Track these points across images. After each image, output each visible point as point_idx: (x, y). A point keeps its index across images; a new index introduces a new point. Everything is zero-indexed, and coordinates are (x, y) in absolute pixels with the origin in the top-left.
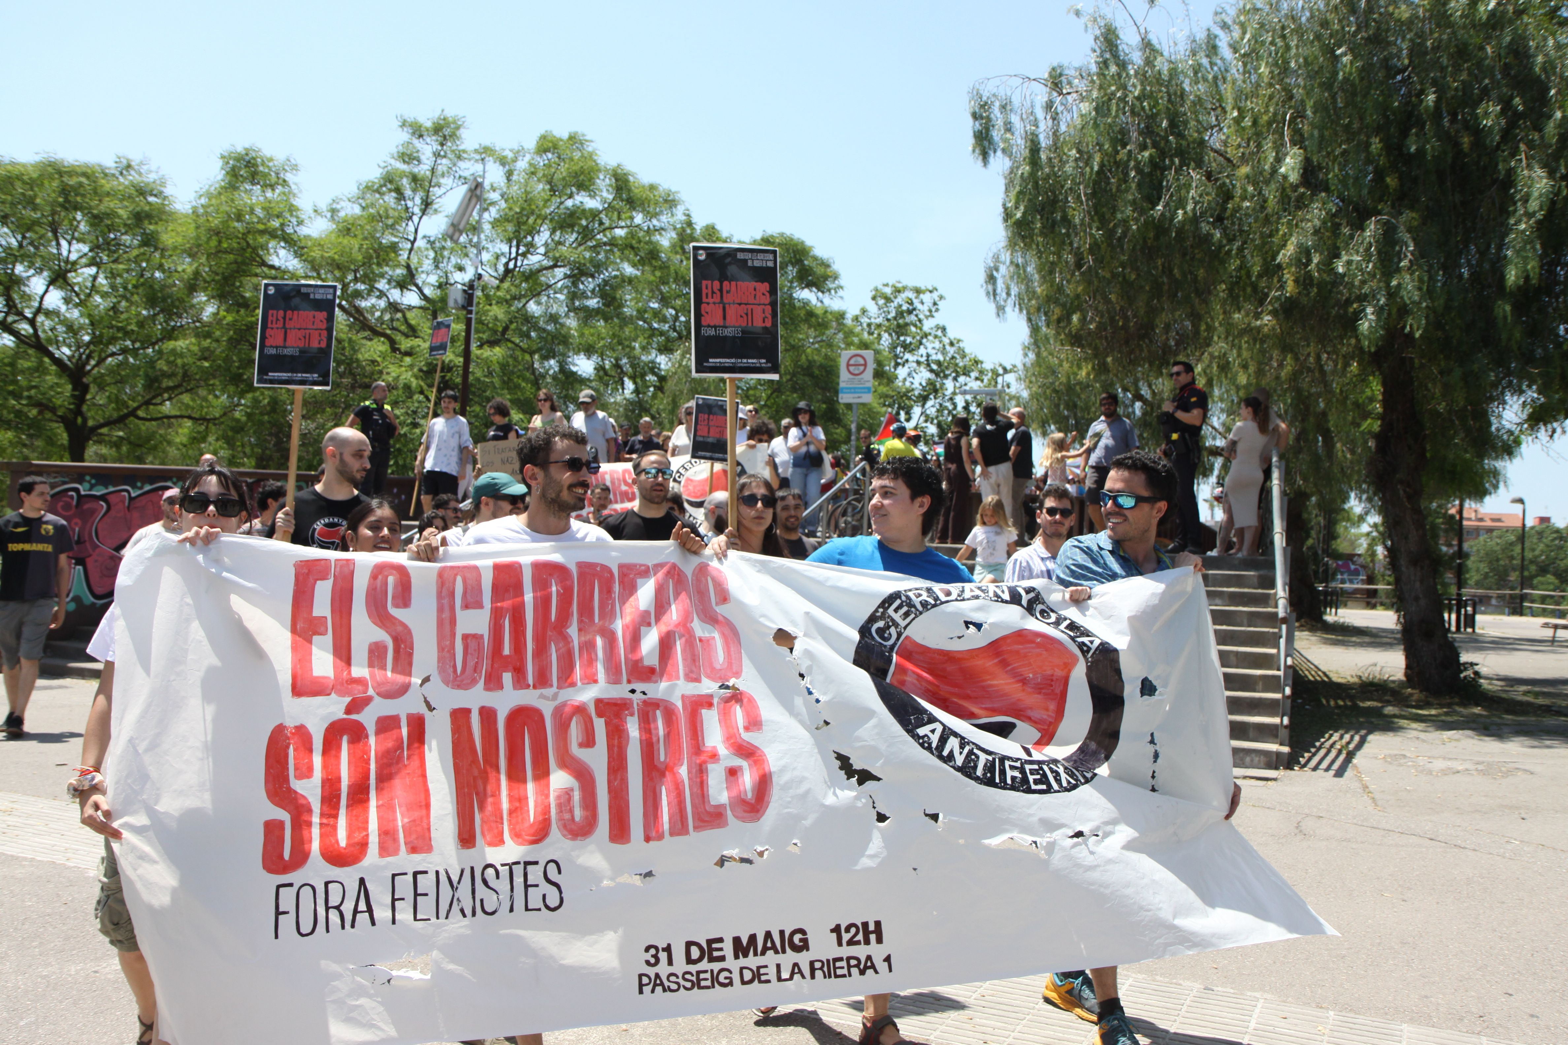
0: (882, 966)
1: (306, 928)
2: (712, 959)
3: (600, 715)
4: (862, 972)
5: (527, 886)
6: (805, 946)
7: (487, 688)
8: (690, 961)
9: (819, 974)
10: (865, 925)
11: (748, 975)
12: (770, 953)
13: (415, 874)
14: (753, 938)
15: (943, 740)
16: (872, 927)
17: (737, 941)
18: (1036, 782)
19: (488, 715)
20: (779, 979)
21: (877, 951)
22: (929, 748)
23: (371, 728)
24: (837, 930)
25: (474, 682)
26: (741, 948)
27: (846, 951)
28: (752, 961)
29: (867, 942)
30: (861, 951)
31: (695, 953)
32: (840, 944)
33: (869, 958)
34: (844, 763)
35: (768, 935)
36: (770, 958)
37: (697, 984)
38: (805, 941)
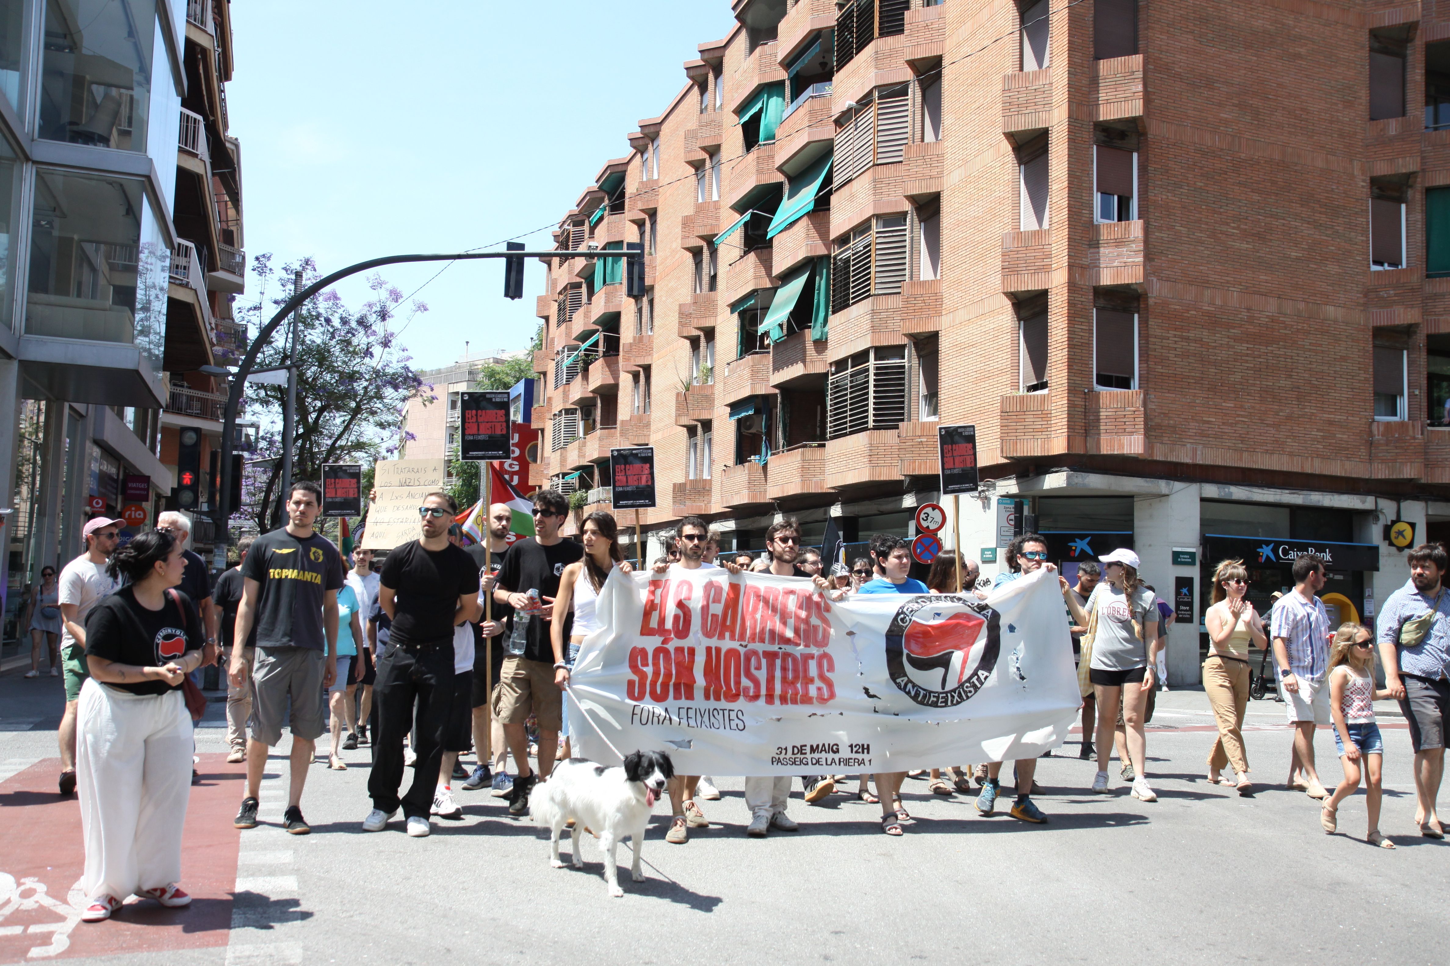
0: (867, 762)
1: (644, 722)
2: (802, 754)
3: (764, 657)
4: (859, 765)
5: (730, 720)
6: (837, 751)
7: (719, 638)
8: (793, 753)
9: (842, 764)
10: (863, 745)
11: (814, 761)
12: (823, 753)
13: (688, 709)
14: (818, 746)
15: (906, 685)
16: (865, 747)
17: (812, 747)
18: (942, 702)
19: (718, 650)
20: (827, 764)
21: (866, 757)
22: (900, 689)
23: (672, 651)
24: (851, 746)
25: (714, 636)
26: (813, 750)
27: (854, 756)
28: (816, 755)
29: (863, 752)
30: (860, 756)
31: (796, 751)
32: (852, 752)
33: (863, 760)
34: (867, 691)
35: (824, 745)
36: (823, 755)
37: (794, 763)
38: (838, 750)
